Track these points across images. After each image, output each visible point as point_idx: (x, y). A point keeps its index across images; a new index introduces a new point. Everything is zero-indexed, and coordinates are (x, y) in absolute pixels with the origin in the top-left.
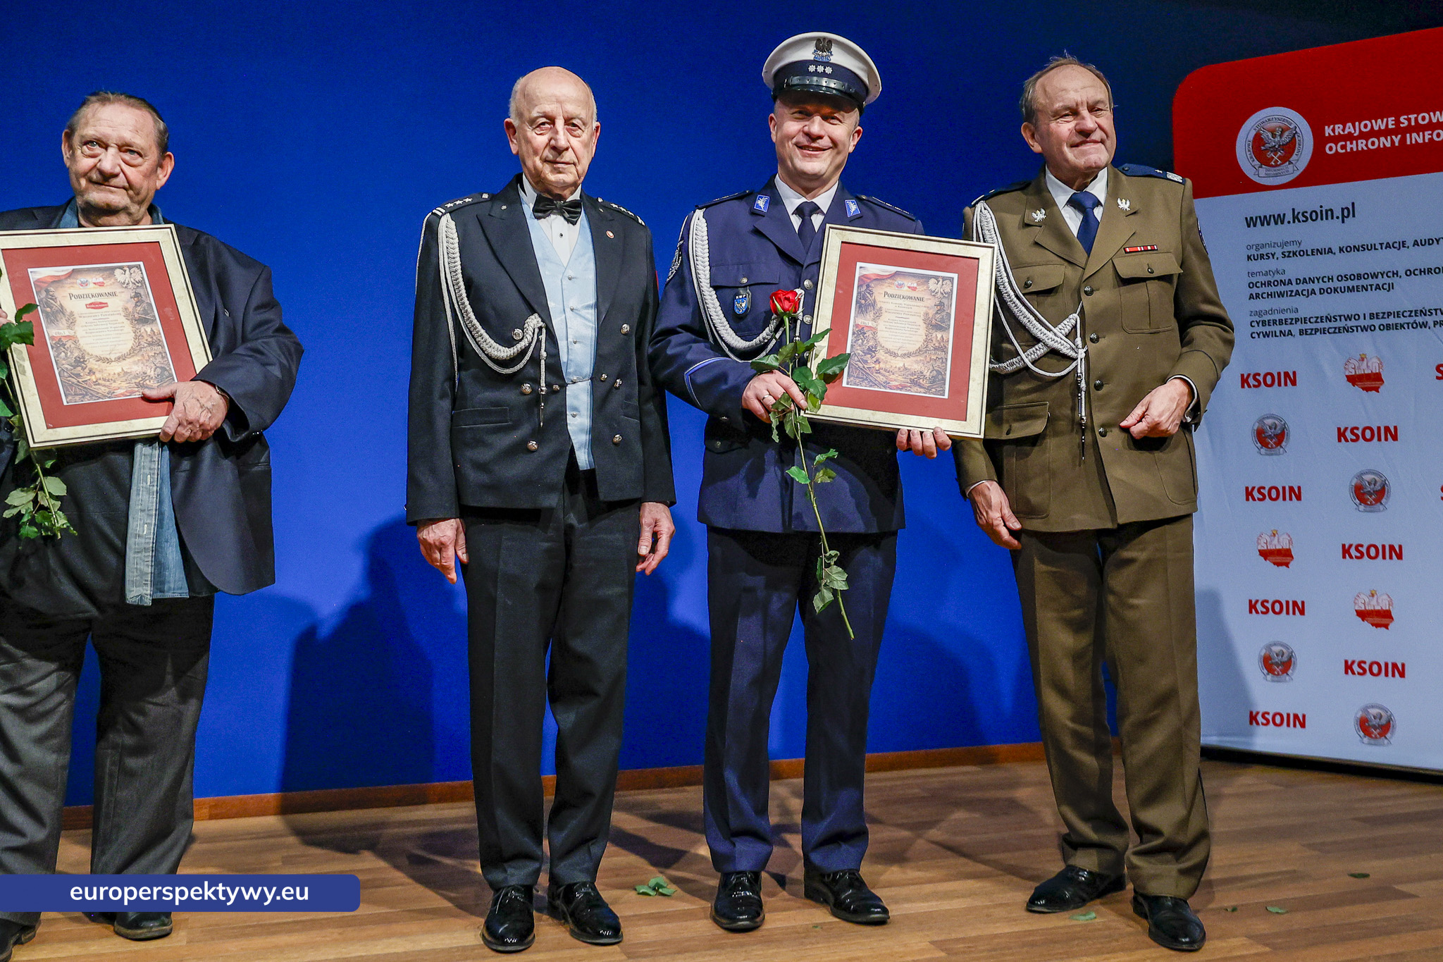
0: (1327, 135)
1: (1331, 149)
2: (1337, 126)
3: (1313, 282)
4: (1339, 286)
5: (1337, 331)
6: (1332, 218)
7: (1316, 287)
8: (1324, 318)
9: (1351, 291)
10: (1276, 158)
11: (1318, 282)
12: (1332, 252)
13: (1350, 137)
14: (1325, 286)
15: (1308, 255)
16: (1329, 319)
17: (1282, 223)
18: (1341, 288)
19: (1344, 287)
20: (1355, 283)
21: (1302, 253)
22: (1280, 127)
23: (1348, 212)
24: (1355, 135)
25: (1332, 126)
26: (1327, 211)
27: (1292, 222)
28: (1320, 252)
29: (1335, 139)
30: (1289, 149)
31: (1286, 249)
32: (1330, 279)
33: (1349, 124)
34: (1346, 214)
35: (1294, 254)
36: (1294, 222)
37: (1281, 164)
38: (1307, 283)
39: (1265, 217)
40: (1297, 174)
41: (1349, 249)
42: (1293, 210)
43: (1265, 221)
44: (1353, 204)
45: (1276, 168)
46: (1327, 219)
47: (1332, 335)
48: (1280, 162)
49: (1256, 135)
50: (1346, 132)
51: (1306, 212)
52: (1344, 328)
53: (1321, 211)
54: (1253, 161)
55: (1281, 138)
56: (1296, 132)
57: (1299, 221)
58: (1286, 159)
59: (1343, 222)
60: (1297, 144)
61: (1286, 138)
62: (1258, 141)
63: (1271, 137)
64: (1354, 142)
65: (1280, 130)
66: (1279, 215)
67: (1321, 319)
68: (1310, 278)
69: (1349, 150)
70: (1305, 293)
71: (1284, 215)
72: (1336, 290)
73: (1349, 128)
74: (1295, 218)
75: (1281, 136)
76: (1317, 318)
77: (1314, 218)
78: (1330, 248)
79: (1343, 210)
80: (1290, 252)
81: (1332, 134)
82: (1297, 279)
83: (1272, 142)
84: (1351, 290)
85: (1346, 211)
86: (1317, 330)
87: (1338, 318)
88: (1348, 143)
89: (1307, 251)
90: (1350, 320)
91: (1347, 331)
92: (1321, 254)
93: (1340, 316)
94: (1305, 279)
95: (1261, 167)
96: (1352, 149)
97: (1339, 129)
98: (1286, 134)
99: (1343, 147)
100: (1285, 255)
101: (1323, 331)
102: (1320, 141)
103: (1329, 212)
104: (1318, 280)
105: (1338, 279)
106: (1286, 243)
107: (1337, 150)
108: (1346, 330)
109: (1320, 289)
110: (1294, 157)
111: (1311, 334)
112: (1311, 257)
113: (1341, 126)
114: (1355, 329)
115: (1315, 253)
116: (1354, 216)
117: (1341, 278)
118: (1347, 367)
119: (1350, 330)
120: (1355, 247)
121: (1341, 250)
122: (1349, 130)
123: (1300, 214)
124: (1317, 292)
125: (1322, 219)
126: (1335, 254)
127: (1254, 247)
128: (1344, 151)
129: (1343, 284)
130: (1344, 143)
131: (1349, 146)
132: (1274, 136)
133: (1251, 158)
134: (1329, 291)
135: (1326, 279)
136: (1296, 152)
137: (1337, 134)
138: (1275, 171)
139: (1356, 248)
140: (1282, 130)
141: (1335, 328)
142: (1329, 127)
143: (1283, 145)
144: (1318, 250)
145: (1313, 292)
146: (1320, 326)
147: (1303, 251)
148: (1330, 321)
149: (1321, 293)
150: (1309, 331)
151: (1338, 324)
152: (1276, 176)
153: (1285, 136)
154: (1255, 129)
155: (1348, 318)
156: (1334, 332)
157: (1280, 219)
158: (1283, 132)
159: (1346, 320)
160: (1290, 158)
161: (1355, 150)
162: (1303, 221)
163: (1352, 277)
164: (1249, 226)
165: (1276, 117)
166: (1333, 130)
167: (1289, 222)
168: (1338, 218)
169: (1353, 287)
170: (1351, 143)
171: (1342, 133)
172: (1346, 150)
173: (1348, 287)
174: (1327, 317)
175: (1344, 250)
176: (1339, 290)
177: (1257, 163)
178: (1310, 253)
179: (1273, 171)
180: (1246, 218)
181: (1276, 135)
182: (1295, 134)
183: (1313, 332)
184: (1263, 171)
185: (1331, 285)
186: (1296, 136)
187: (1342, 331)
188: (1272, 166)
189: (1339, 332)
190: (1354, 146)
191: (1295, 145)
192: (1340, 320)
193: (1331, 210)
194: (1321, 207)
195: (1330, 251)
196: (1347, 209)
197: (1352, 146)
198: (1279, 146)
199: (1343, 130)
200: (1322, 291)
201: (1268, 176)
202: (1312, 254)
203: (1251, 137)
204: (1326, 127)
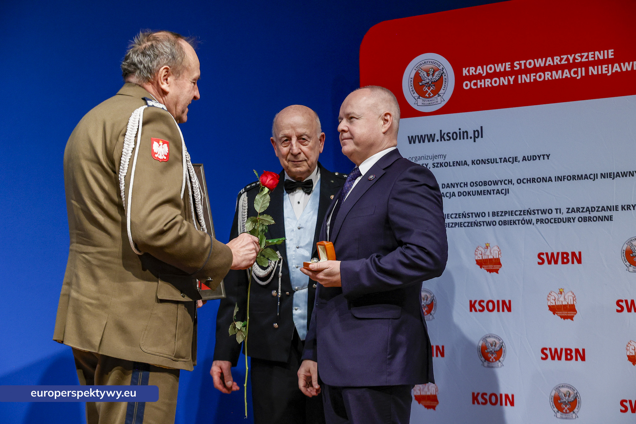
0: (464, 75)
1: (467, 85)
2: (471, 68)
3: (454, 187)
4: (471, 190)
5: (470, 225)
6: (467, 138)
7: (456, 190)
8: (461, 215)
9: (479, 195)
10: (429, 91)
11: (457, 187)
12: (467, 165)
13: (479, 77)
14: (462, 190)
15: (450, 166)
16: (464, 215)
17: (433, 141)
18: (473, 191)
19: (475, 191)
20: (483, 188)
21: (446, 164)
22: (432, 68)
23: (478, 134)
24: (483, 75)
25: (467, 68)
26: (463, 132)
27: (439, 140)
28: (458, 164)
29: (470, 78)
30: (438, 84)
31: (436, 161)
32: (465, 185)
33: (479, 67)
34: (476, 135)
35: (441, 165)
36: (441, 140)
37: (433, 96)
38: (449, 188)
39: (421, 136)
40: (444, 104)
41: (478, 162)
42: (441, 131)
43: (421, 139)
44: (482, 127)
45: (429, 99)
46: (464, 139)
47: (467, 228)
48: (432, 95)
49: (416, 72)
50: (477, 73)
51: (450, 133)
52: (475, 222)
53: (460, 132)
54: (414, 93)
55: (433, 76)
56: (444, 72)
57: (445, 140)
58: (436, 92)
59: (475, 141)
60: (444, 82)
61: (436, 77)
62: (417, 78)
63: (426, 75)
64: (483, 80)
65: (432, 70)
66: (431, 135)
67: (459, 216)
68: (451, 184)
69: (479, 87)
70: (448, 195)
71: (435, 135)
72: (469, 193)
73: (479, 70)
74: (442, 137)
75: (433, 75)
76: (456, 214)
77: (455, 137)
78: (465, 161)
79: (474, 131)
80: (438, 163)
81: (468, 74)
82: (442, 184)
83: (427, 79)
84: (479, 193)
85: (476, 133)
86: (456, 224)
87: (470, 215)
88: (479, 81)
89: (450, 162)
90: (479, 217)
91: (477, 226)
92: (459, 165)
93: (472, 213)
94: (448, 184)
95: (419, 98)
96: (481, 85)
97: (472, 70)
98: (437, 73)
99: (475, 84)
100: (435, 166)
101: (461, 225)
102: (459, 79)
103: (465, 134)
104: (457, 185)
105: (471, 186)
106: (435, 157)
107: (471, 87)
108: (476, 224)
109: (459, 192)
110: (442, 91)
111: (452, 227)
112: (453, 167)
113: (474, 68)
114: (482, 223)
115: (455, 165)
116: (482, 137)
117: (473, 184)
118: (476, 253)
119: (479, 224)
120: (482, 160)
121: (473, 162)
122: (479, 72)
123: (445, 135)
124: (456, 194)
125: (460, 139)
126: (469, 165)
127: (414, 159)
128: (476, 87)
129: (475, 189)
130: (475, 81)
131: (479, 83)
132: (428, 75)
133: (413, 91)
134: (465, 194)
135: (462, 185)
136: (443, 88)
137: (471, 74)
138: (429, 101)
139: (483, 162)
140: (434, 70)
141: (469, 223)
142: (465, 69)
143: (434, 82)
144: (457, 162)
145: (454, 194)
146: (458, 220)
147: (447, 163)
148: (465, 217)
149: (459, 196)
150: (451, 225)
151: (470, 220)
152: (429, 105)
153: (436, 75)
154: (415, 70)
155: (477, 215)
156: (468, 226)
157: (431, 138)
158: (434, 72)
159: (476, 217)
160: (439, 91)
161: (483, 86)
162: (447, 140)
163: (481, 184)
164: (410, 143)
165: (430, 60)
166: (469, 71)
167: (438, 141)
168: (471, 138)
169: (481, 191)
170: (481, 82)
171: (474, 74)
172: (477, 87)
173: (478, 191)
174: (463, 214)
175: (475, 162)
176: (471, 193)
177: (416, 95)
178: (451, 164)
179: (427, 102)
180: (409, 137)
181: (429, 74)
182: (442, 73)
183: (454, 225)
184: (420, 101)
185: (466, 189)
186: (443, 76)
187: (473, 225)
188: (427, 97)
189: (471, 226)
190: (483, 83)
191: (443, 83)
192: (472, 217)
193: (467, 132)
194: (460, 129)
195: (466, 163)
196: (478, 131)
197: (481, 83)
198: (432, 82)
199: (475, 72)
200: (460, 193)
201: (424, 105)
202: (453, 166)
203: (412, 76)
204: (464, 69)
